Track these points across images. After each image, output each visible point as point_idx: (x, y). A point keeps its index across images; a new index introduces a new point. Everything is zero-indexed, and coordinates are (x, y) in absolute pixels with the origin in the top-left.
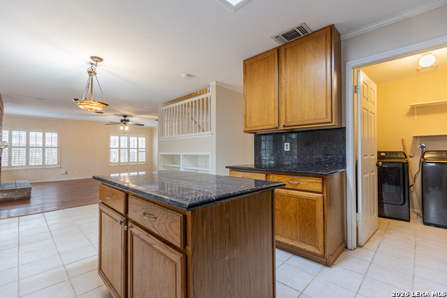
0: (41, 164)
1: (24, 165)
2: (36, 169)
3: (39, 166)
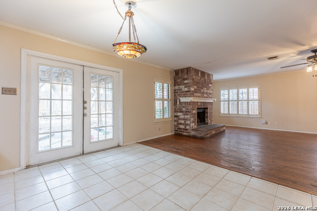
0: (247, 113)
1: (236, 113)
2: (243, 117)
3: (245, 115)
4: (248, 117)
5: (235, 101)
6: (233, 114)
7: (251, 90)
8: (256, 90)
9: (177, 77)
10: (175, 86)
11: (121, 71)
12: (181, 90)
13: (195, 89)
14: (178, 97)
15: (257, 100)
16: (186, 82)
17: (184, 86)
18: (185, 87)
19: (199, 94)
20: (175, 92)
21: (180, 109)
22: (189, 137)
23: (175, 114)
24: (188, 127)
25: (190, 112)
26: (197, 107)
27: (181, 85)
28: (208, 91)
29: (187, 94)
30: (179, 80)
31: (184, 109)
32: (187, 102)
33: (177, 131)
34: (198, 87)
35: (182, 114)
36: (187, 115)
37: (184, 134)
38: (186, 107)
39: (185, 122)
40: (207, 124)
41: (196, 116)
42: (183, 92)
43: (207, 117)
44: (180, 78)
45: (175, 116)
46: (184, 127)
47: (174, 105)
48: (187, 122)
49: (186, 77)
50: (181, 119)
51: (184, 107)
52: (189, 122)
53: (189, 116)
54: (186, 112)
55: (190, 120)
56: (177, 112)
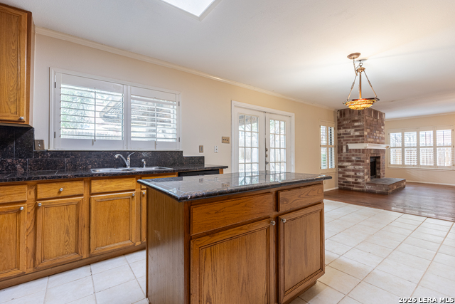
0: (432, 164)
1: (416, 164)
2: (427, 170)
3: (430, 166)
4: (435, 169)
5: (413, 147)
6: (410, 166)
7: (439, 133)
8: (448, 132)
9: (343, 118)
10: (339, 129)
11: (293, 115)
12: (350, 134)
13: (368, 134)
14: (344, 143)
15: (450, 146)
16: (356, 124)
17: (353, 130)
18: (356, 131)
19: (372, 140)
20: (339, 136)
21: (347, 158)
22: (362, 192)
23: (340, 164)
24: (360, 180)
25: (363, 162)
26: (370, 155)
27: (349, 128)
28: (381, 135)
29: (358, 140)
30: (345, 122)
31: (353, 158)
32: (359, 150)
33: (343, 185)
34: (371, 130)
35: (350, 164)
36: (360, 165)
37: (354, 188)
38: (357, 155)
39: (356, 174)
40: (379, 177)
41: (369, 166)
42: (352, 137)
43: (380, 169)
44: (347, 119)
45: (340, 167)
46: (354, 180)
47: (338, 152)
48: (358, 174)
49: (356, 118)
50: (349, 170)
51: (353, 155)
52: (361, 174)
53: (361, 167)
54: (357, 161)
55: (363, 171)
56: (343, 161)
